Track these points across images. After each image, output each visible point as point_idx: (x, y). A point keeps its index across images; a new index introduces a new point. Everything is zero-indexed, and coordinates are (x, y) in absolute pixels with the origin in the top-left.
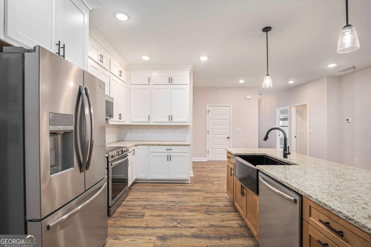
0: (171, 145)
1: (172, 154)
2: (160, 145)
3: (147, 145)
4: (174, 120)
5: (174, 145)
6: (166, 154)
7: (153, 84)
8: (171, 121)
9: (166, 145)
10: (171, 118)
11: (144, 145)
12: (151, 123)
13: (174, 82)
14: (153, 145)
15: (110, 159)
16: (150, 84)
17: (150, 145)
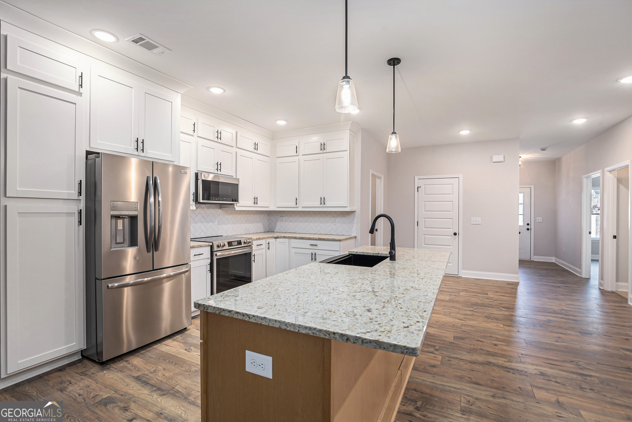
0: (316, 239)
1: (316, 252)
2: (302, 238)
3: (288, 238)
4: (328, 203)
5: (320, 239)
6: (310, 252)
7: (303, 155)
8: (324, 206)
9: (310, 239)
10: (323, 201)
11: (284, 237)
12: (300, 209)
13: (328, 149)
14: (295, 238)
15: (215, 249)
16: (298, 156)
17: (291, 238)
